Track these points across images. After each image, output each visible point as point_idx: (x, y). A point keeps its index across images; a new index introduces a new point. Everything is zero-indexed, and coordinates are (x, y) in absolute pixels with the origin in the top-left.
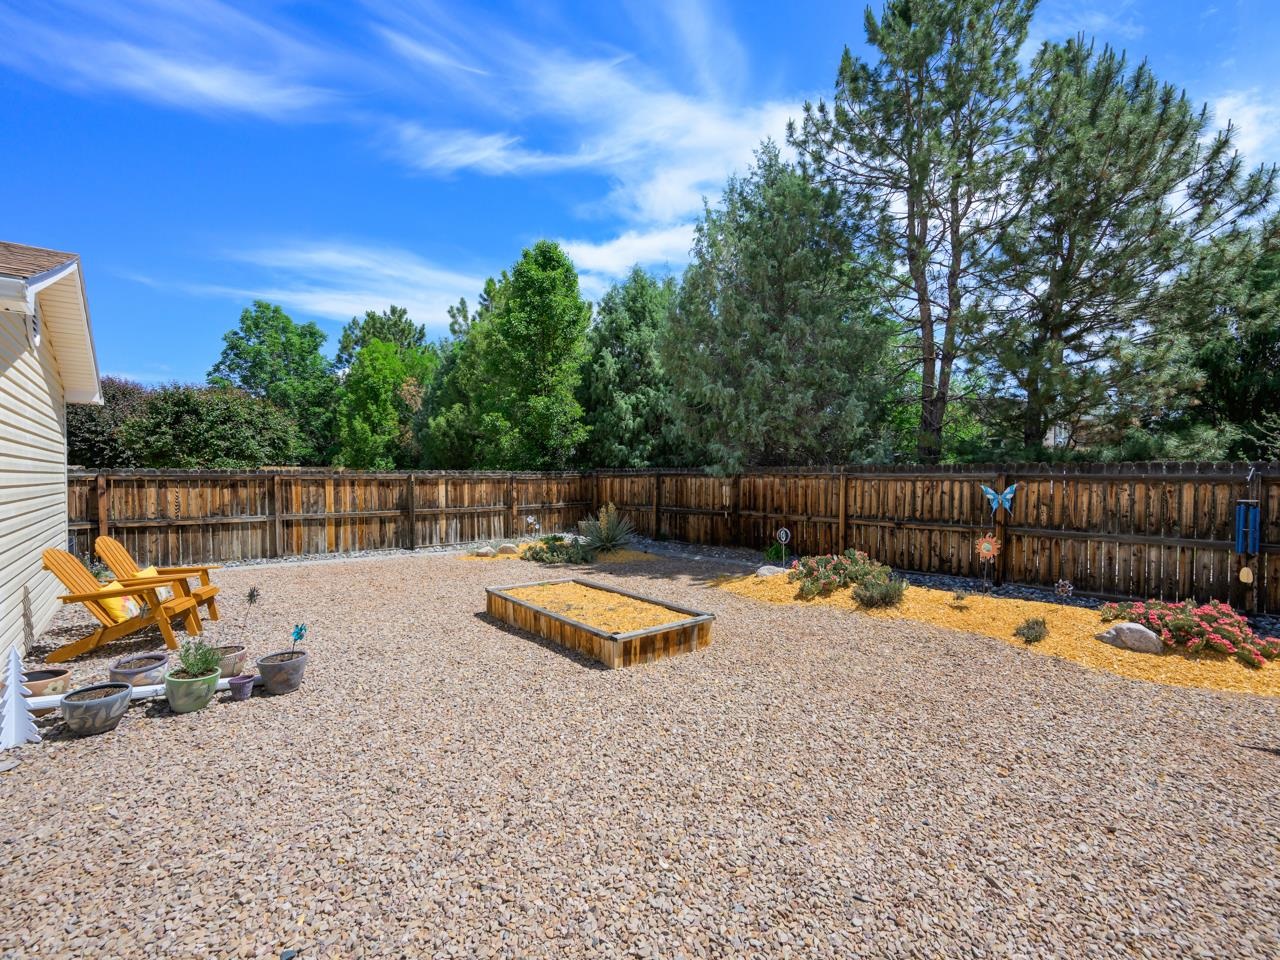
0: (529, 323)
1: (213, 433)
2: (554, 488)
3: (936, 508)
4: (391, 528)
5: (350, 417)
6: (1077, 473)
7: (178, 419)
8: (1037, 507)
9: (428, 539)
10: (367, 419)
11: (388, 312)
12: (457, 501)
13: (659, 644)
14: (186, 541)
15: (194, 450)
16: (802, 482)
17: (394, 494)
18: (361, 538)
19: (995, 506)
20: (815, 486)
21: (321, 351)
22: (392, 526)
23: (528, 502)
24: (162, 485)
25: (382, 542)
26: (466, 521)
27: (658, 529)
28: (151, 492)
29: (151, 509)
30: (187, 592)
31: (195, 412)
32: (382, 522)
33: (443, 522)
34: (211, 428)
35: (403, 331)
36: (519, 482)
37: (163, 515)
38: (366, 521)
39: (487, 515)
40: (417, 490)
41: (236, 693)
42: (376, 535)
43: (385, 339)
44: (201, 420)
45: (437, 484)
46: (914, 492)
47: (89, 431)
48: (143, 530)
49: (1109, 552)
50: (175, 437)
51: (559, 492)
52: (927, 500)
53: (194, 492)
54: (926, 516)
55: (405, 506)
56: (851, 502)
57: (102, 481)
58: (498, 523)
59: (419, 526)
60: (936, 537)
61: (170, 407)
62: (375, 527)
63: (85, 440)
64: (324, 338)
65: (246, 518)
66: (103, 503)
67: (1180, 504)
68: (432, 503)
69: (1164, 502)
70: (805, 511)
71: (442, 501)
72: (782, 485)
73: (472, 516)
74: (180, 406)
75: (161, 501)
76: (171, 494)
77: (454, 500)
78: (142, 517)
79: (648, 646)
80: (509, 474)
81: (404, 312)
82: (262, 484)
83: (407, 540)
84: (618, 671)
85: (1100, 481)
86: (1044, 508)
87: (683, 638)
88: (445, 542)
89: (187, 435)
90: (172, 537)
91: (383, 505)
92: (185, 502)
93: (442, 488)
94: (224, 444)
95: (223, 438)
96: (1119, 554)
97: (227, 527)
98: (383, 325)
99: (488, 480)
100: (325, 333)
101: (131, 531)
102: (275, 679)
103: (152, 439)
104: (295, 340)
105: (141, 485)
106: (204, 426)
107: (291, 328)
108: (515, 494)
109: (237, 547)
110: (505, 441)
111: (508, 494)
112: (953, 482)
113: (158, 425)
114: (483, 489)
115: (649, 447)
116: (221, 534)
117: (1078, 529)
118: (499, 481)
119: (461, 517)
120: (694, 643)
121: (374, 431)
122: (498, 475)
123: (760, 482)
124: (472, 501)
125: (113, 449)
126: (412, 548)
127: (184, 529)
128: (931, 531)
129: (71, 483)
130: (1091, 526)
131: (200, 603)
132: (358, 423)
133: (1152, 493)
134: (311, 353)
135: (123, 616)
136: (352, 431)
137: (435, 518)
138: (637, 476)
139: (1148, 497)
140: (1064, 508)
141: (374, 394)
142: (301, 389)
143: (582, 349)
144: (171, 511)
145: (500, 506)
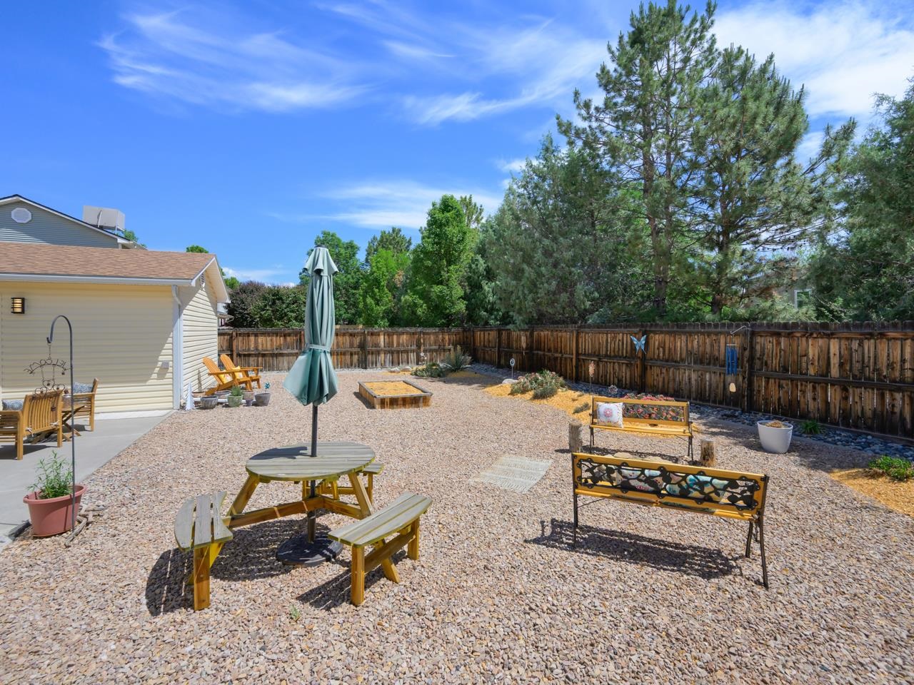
0: (433, 244)
1: (288, 309)
2: (447, 337)
3: (617, 350)
4: (355, 358)
5: (365, 297)
6: (675, 329)
7: (274, 303)
8: (658, 349)
9: (374, 364)
10: (373, 297)
11: (391, 231)
12: (390, 344)
13: (400, 402)
14: (265, 361)
15: (281, 318)
16: (560, 334)
17: (357, 341)
18: (341, 362)
19: (638, 348)
20: (566, 337)
21: (357, 256)
22: (357, 356)
23: (430, 345)
24: (256, 335)
25: (352, 365)
26: (395, 355)
27: (499, 362)
28: (252, 338)
29: (252, 346)
30: (248, 376)
31: (280, 299)
32: (351, 354)
33: (382, 355)
34: (287, 307)
35: (398, 242)
36: (424, 334)
37: (257, 349)
38: (344, 354)
39: (407, 352)
40: (369, 338)
41: (248, 404)
42: (349, 361)
43: (387, 249)
44: (283, 303)
45: (379, 335)
46: (607, 340)
47: (242, 309)
48: (249, 355)
49: (689, 376)
50: (273, 311)
51: (449, 339)
52: (613, 345)
53: (269, 339)
54: (612, 354)
55: (362, 346)
56: (580, 346)
57: (234, 334)
58: (413, 356)
59: (370, 357)
60: (616, 366)
61: (271, 297)
62: (348, 357)
63: (240, 313)
64: (358, 249)
65: (290, 351)
66: (235, 343)
67: (719, 346)
68: (377, 345)
69: (712, 346)
70: (561, 352)
71: (382, 344)
72: (552, 335)
73: (398, 352)
74: (276, 296)
75: (256, 343)
76: (260, 339)
77: (389, 343)
78: (249, 350)
79: (394, 402)
80: (419, 330)
81: (400, 230)
82: (296, 336)
83: (363, 364)
84: (378, 411)
85: (685, 333)
86: (661, 349)
87: (414, 401)
88: (383, 366)
89: (277, 311)
90: (260, 359)
91: (352, 346)
92: (265, 343)
93: (382, 337)
94: (294, 315)
95: (293, 311)
96: (694, 376)
97: (282, 355)
98: (387, 239)
99: (407, 333)
100: (359, 245)
101: (245, 355)
102: (261, 401)
103: (263, 313)
104: (343, 251)
105: (248, 335)
106: (284, 306)
107: (341, 245)
108: (422, 341)
109: (286, 364)
110: (419, 311)
111: (418, 340)
112: (623, 334)
113: (265, 306)
114: (404, 337)
115: (500, 313)
116: (280, 358)
117: (676, 362)
118: (413, 334)
119: (392, 353)
120: (421, 404)
121: (377, 304)
122: (413, 330)
123: (542, 333)
124: (398, 344)
125: (251, 317)
126: (366, 368)
127: (264, 355)
128: (614, 363)
129: (220, 334)
130: (682, 360)
131: (253, 380)
132: (369, 300)
133: (707, 341)
134: (351, 258)
135: (225, 382)
136: (366, 305)
137: (378, 353)
138: (491, 330)
139: (705, 343)
140: (670, 349)
141: (377, 282)
142: (345, 279)
143: (466, 257)
144: (260, 348)
145: (414, 347)
